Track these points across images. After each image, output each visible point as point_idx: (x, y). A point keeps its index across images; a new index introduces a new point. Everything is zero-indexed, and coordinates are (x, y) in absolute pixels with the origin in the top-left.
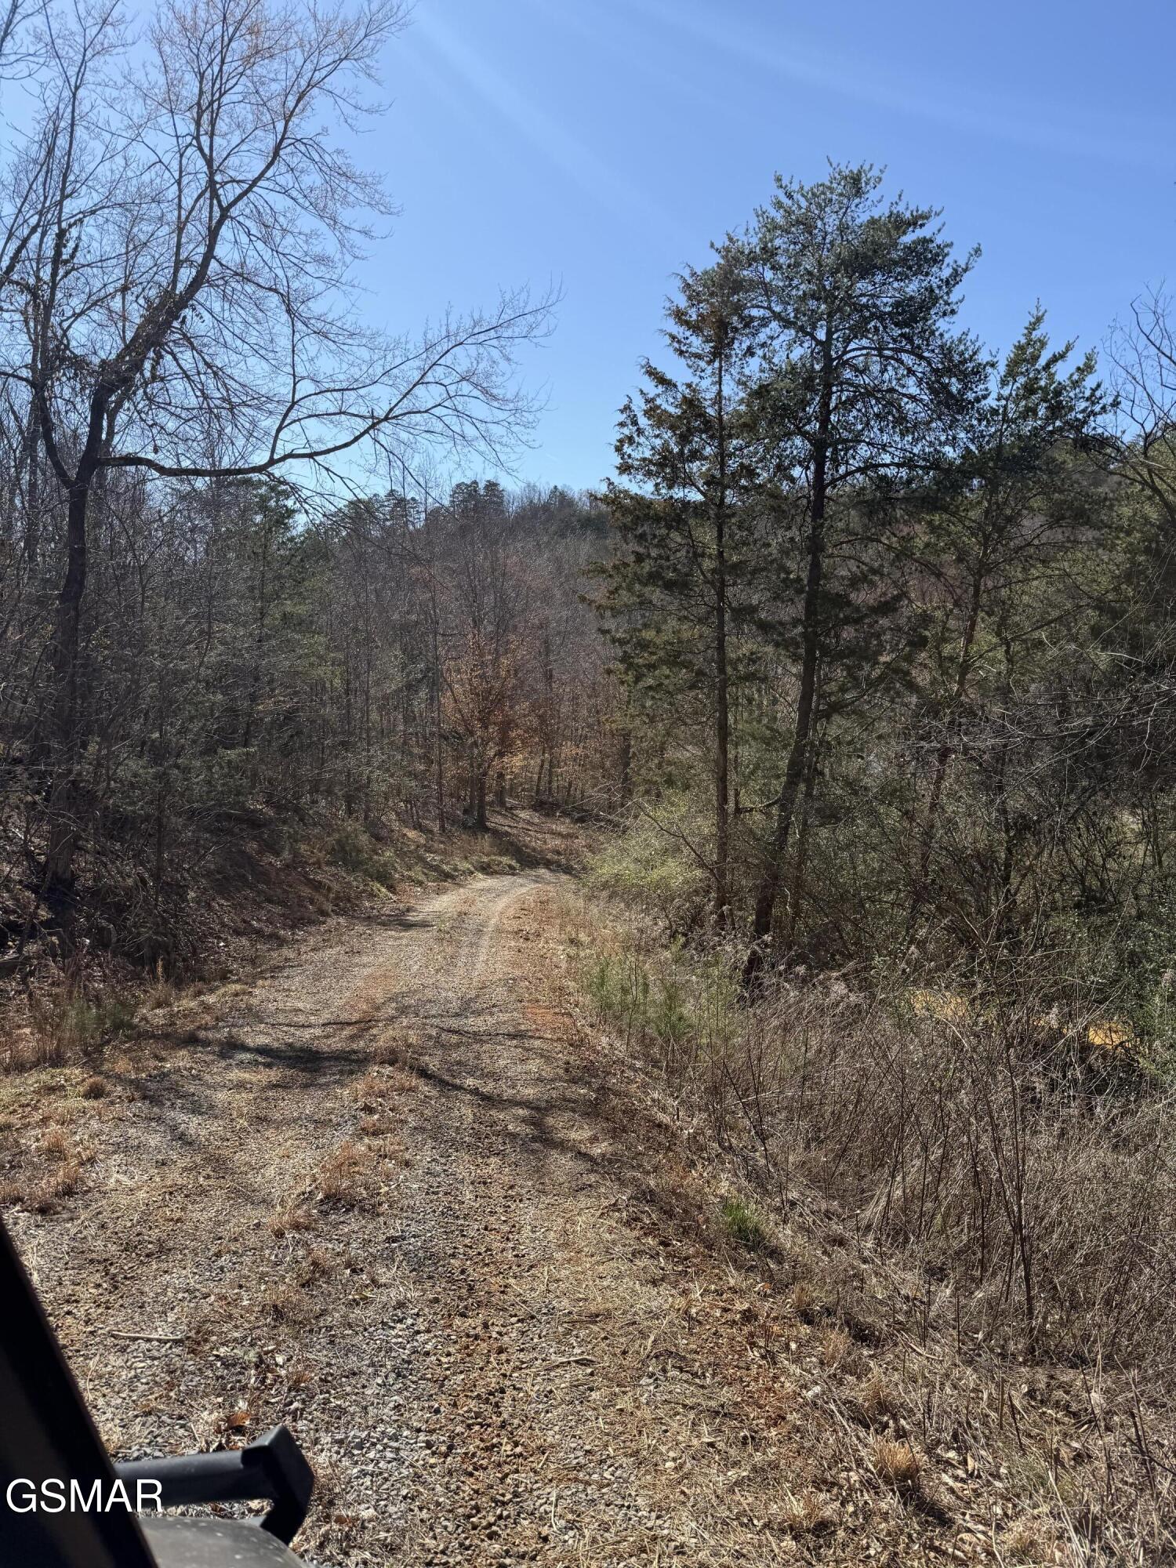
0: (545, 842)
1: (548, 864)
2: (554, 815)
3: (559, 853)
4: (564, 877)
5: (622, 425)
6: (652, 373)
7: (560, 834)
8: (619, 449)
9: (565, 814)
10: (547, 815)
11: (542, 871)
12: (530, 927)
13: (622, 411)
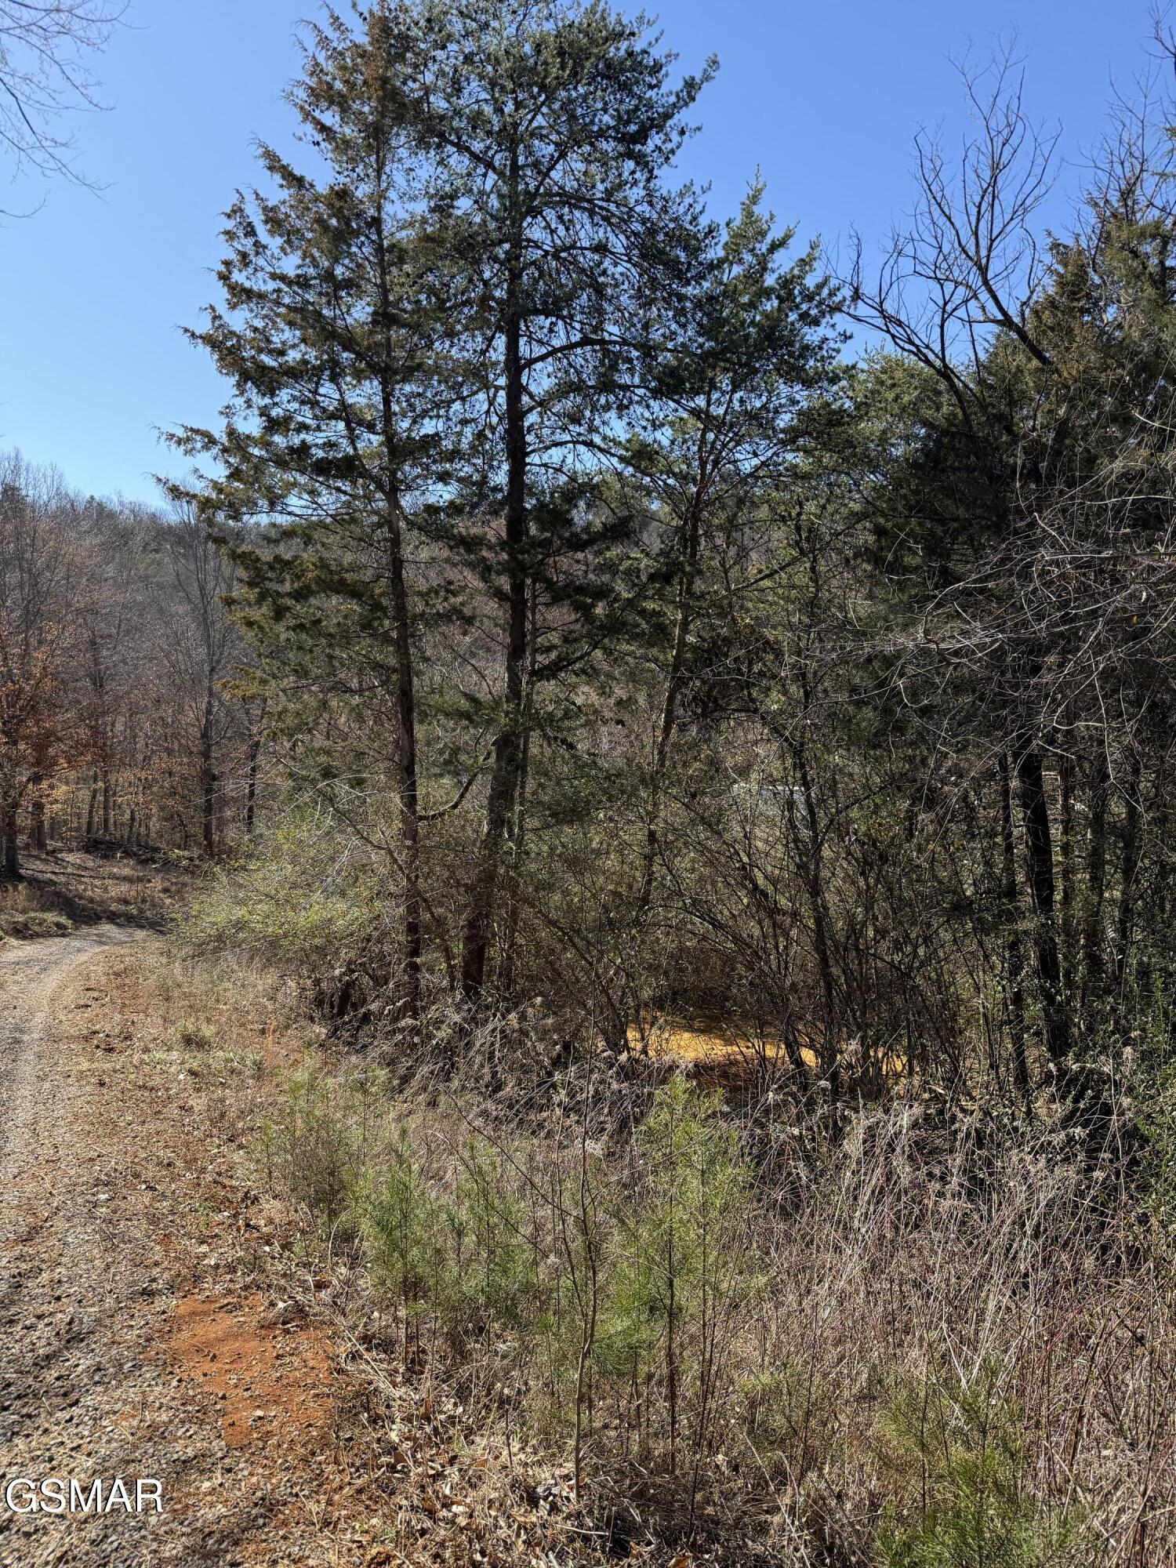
0: (106, 890)
1: (112, 918)
2: (114, 857)
3: (126, 902)
4: (140, 934)
5: (230, 235)
6: (274, 163)
7: (125, 879)
8: (224, 278)
9: (128, 854)
10: (105, 857)
11: (106, 928)
12: (110, 1023)
13: (229, 216)
